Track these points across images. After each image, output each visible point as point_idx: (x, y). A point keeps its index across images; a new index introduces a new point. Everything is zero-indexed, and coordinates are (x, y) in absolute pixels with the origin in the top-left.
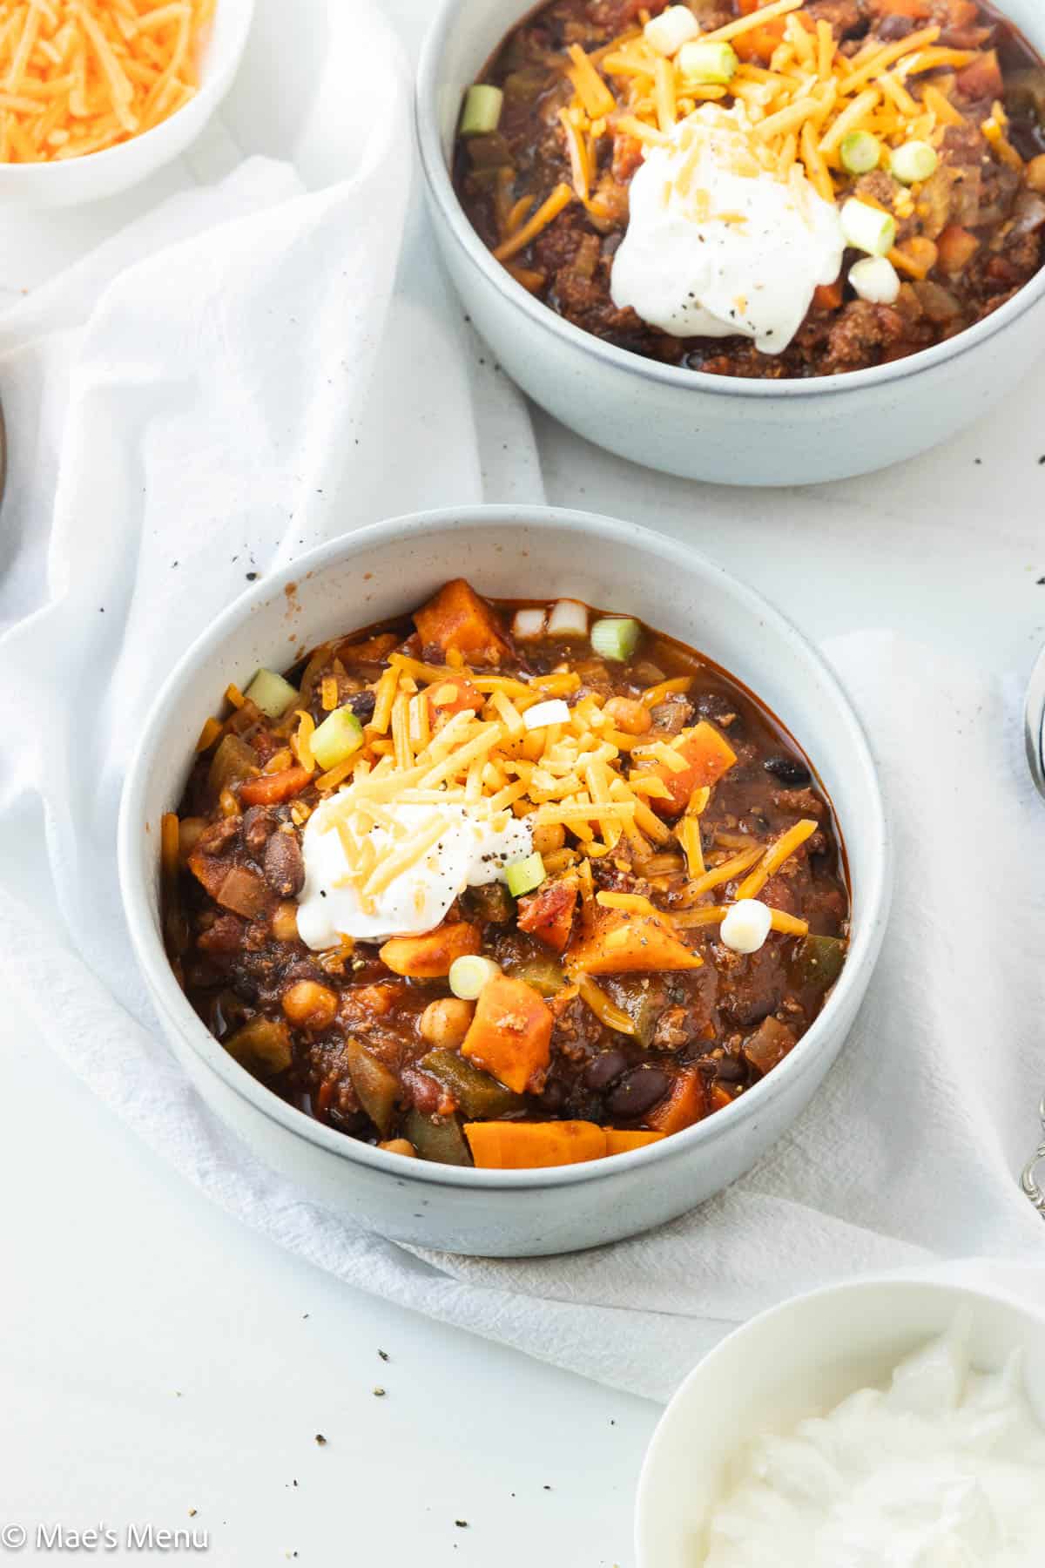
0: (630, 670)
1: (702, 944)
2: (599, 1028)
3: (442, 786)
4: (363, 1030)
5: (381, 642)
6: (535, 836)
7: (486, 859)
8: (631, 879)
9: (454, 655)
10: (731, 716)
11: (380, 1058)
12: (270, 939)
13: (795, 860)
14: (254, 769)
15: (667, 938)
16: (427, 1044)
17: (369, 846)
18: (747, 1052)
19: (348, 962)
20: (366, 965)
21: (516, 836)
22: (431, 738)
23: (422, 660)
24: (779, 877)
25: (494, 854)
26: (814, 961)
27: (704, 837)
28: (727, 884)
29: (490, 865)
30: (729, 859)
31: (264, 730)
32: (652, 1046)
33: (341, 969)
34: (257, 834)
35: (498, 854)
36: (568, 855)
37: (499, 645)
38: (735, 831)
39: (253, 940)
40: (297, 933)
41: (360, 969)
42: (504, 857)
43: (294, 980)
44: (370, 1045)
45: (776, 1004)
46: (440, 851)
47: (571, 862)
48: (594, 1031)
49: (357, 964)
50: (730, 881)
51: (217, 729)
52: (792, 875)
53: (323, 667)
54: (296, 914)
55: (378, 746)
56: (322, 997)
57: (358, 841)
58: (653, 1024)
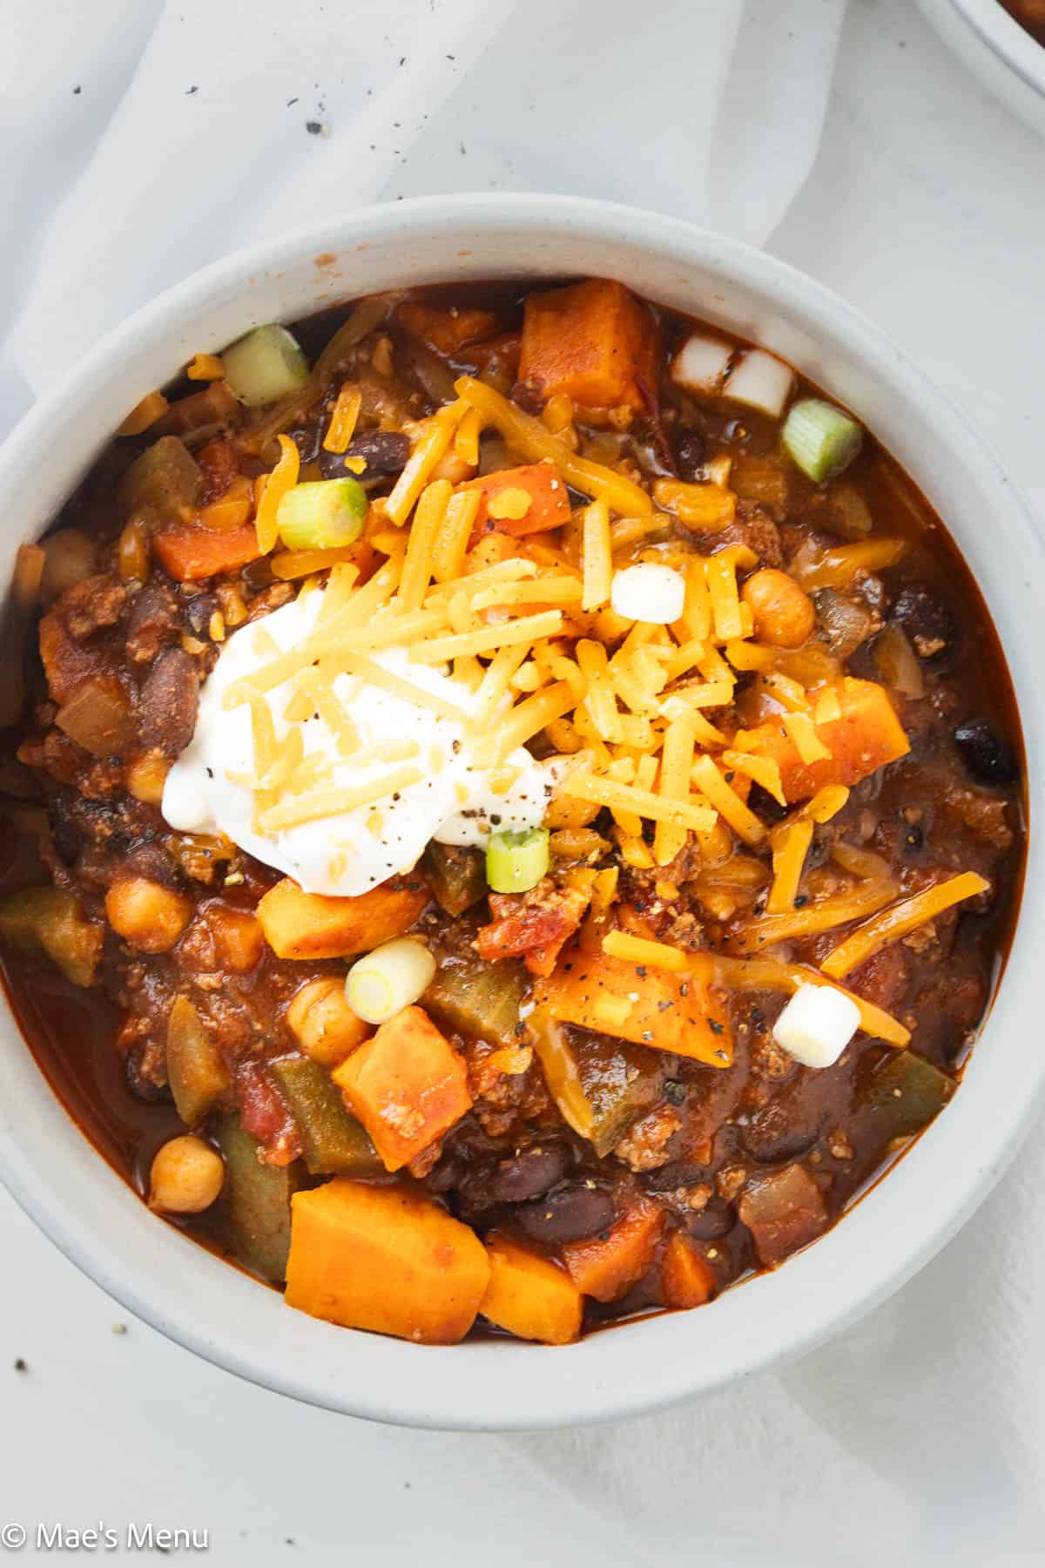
0: (823, 498)
1: (745, 1021)
2: (545, 1099)
3: (445, 669)
4: (204, 987)
5: (466, 324)
6: (556, 806)
7: (467, 814)
8: (673, 912)
9: (559, 410)
10: (936, 644)
11: (214, 1037)
12: (121, 793)
13: (932, 933)
14: (186, 512)
15: (689, 1025)
16: (290, 1041)
17: (295, 741)
18: (742, 1211)
19: (221, 868)
20: (246, 883)
21: (524, 797)
22: (463, 570)
23: (508, 395)
24: (897, 947)
25: (482, 811)
26: (897, 1093)
27: (815, 845)
28: (819, 937)
29: (472, 823)
30: (838, 893)
31: (229, 434)
32: (612, 1156)
33: (207, 875)
34: (144, 645)
35: (489, 813)
36: (593, 844)
37: (637, 403)
38: (871, 845)
39: (95, 786)
40: (160, 801)
41: (235, 886)
42: (496, 820)
43: (134, 873)
44: (207, 1011)
45: (817, 1138)
46: (394, 803)
47: (594, 857)
48: (535, 1104)
49: (234, 878)
50: (824, 934)
51: (155, 413)
52: (918, 951)
53: (359, 346)
54: (166, 775)
55: (383, 543)
56: (161, 917)
57: (281, 728)
58: (625, 1129)
